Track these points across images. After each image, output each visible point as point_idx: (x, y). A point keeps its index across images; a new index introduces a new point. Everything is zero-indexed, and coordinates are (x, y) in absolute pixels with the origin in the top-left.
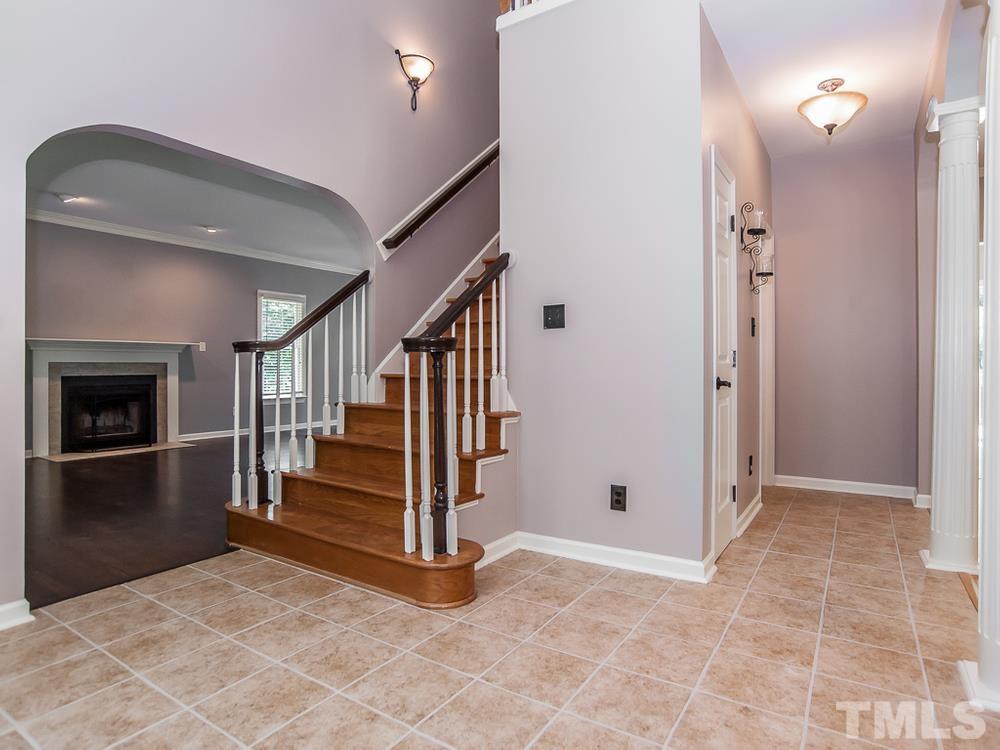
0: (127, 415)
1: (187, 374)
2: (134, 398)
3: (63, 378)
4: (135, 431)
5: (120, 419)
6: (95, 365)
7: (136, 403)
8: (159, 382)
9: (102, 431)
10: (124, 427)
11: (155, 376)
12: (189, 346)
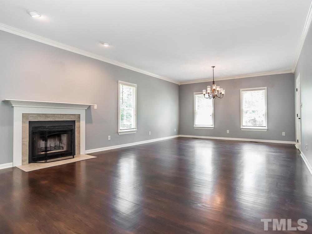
0: (60, 141)
1: (89, 120)
2: (65, 132)
3: (30, 122)
4: (65, 149)
5: (58, 143)
6: (46, 115)
7: (66, 135)
8: (76, 124)
9: (49, 149)
10: (59, 147)
11: (74, 121)
12: (90, 105)
